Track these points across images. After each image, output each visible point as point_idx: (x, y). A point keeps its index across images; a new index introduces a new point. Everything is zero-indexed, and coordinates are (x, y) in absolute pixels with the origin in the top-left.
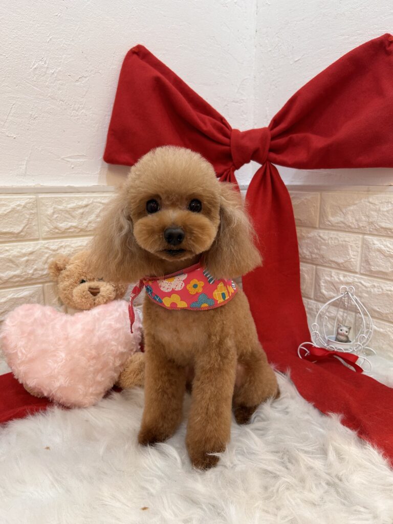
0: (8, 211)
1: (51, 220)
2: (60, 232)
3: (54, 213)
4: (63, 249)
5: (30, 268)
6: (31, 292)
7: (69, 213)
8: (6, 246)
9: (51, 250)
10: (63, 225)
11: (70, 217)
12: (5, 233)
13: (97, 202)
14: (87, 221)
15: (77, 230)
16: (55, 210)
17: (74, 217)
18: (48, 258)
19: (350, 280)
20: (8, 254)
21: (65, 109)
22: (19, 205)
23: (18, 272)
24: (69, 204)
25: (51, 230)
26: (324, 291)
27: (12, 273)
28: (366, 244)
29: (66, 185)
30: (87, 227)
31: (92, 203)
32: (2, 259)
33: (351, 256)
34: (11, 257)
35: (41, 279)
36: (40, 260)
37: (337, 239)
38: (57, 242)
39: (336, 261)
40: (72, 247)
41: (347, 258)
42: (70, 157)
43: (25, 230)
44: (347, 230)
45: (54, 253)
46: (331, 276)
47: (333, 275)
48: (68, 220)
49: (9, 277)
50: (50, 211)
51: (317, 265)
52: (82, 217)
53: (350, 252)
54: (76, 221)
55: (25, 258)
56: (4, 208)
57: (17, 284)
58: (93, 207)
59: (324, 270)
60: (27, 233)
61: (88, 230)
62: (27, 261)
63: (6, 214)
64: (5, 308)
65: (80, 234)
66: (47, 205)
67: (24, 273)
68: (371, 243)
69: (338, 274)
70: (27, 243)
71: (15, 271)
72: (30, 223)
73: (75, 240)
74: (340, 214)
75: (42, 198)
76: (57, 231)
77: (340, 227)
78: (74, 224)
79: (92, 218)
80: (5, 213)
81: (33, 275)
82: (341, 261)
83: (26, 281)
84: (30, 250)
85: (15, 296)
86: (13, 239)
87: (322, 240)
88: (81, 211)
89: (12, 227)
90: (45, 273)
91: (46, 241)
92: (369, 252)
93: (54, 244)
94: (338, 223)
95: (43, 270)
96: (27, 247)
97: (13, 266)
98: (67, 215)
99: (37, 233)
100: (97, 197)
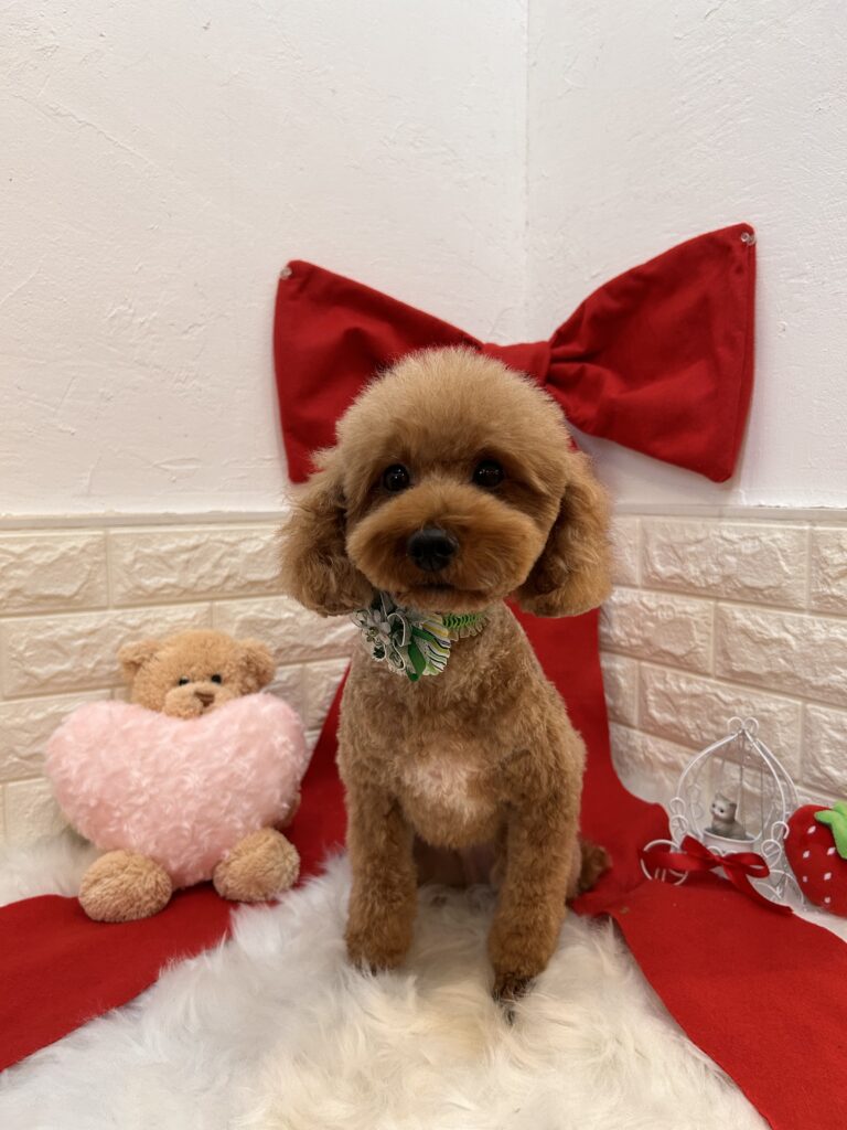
0: (53, 558)
1: (130, 575)
2: (145, 594)
3: (135, 561)
4: (150, 626)
5: (89, 659)
7: (164, 561)
8: (52, 620)
9: (129, 627)
10: (151, 583)
11: (164, 567)
12: (47, 598)
13: (215, 541)
14: (197, 575)
15: (177, 591)
16: (139, 555)
17: (171, 568)
18: (122, 641)
19: (697, 688)
20: (51, 633)
21: (163, 381)
22: (74, 548)
23: (67, 666)
24: (163, 544)
25: (129, 591)
26: (655, 713)
27: (56, 668)
28: (722, 619)
29: (160, 510)
30: (195, 585)
31: (206, 543)
32: (40, 641)
33: (698, 642)
34: (55, 639)
35: (109, 679)
36: (107, 645)
37: (670, 608)
38: (140, 612)
39: (671, 651)
40: (167, 622)
41: (690, 645)
42: (170, 463)
43: (83, 590)
44: (688, 591)
45: (134, 632)
46: (666, 682)
47: (668, 679)
48: (161, 573)
49: (52, 674)
50: (129, 557)
51: (640, 659)
52: (186, 568)
53: (695, 633)
54: (176, 574)
55: (81, 642)
56: (48, 553)
57: (65, 687)
58: (209, 549)
59: (653, 670)
60: (86, 596)
61: (198, 590)
62: (85, 646)
63: (50, 565)
64: (42, 729)
65: (182, 598)
66: (123, 547)
67: (76, 670)
68: (730, 615)
69: (677, 678)
70: (86, 614)
71: (62, 664)
72: (94, 579)
73: (172, 609)
74: (674, 560)
75: (115, 535)
76: (140, 592)
77: (673, 584)
78: (172, 581)
79: (205, 569)
80: (49, 561)
81: (93, 671)
82: (679, 651)
83: (82, 684)
84: (91, 626)
85: (62, 710)
86: (62, 607)
87: (647, 612)
88: (184, 557)
89: (59, 587)
90: (116, 668)
91: (120, 612)
92: (727, 633)
93: (133, 617)
94: (671, 578)
95: (112, 662)
96: (86, 621)
97: (60, 655)
98: (159, 565)
99: (104, 596)
100: (216, 532)
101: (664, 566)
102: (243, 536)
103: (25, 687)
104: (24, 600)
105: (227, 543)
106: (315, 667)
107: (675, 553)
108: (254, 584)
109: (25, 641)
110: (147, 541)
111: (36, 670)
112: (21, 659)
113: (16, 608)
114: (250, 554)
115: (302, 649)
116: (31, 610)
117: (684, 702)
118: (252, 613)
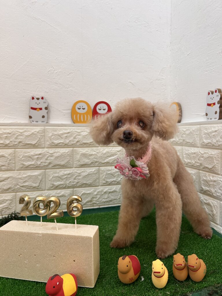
0: (30, 134)
1: (50, 139)
2: (55, 145)
3: (52, 136)
4: (56, 154)
5: (39, 161)
6: (39, 173)
7: (60, 136)
8: (29, 150)
9: (50, 153)
10: (56, 142)
11: (60, 138)
12: (28, 144)
13: (74, 131)
14: (69, 140)
15: (64, 145)
16: (53, 134)
17: (62, 138)
18: (48, 157)
19: (215, 179)
20: (29, 154)
21: (62, 88)
22: (36, 131)
23: (33, 163)
24: (59, 132)
25: (50, 144)
26: (203, 187)
27: (30, 163)
29: (61, 123)
30: (68, 143)
31: (72, 132)
32: (26, 156)
33: (217, 164)
34: (30, 155)
35: (44, 167)
36: (44, 158)
37: (208, 153)
38: (53, 150)
39: (208, 167)
40: (60, 153)
41: (213, 165)
42: (63, 110)
43: (38, 143)
44: (213, 147)
45: (51, 155)
46: (207, 177)
47: (207, 176)
48: (59, 139)
49: (29, 165)
50: (50, 135)
51: (199, 170)
52: (66, 138)
53: (215, 161)
54: (63, 140)
55: (37, 156)
56: (29, 132)
57: (32, 168)
58: (72, 133)
59: (203, 173)
60: (39, 144)
61: (69, 145)
62: (38, 158)
63: (29, 136)
64: (26, 179)
65: (64, 147)
66: (49, 132)
67: (36, 164)
69: (209, 175)
70: (38, 149)
71: (32, 162)
72: (41, 140)
73: (62, 149)
74: (209, 138)
75: (47, 129)
76: (53, 144)
77: (209, 145)
78: (62, 142)
79: (71, 139)
80: (29, 134)
81: (40, 165)
82: (210, 167)
83: (37, 168)
84: (40, 152)
85: (31, 174)
86: (32, 147)
87: (201, 154)
88: (66, 135)
89: (32, 141)
90: (46, 164)
91: (48, 149)
93: (51, 151)
94: (208, 143)
95: (45, 163)
96: (38, 151)
97: (31, 160)
98: (58, 137)
99: (44, 145)
100: (75, 129)
101: (206, 140)
102: (82, 130)
103: (22, 168)
104: (22, 144)
105: (78, 132)
106: (102, 168)
107: (209, 135)
108: (85, 144)
109: (22, 155)
110: (56, 131)
111: (25, 163)
112: (21, 160)
113: (21, 146)
114: (84, 135)
115: (99, 163)
116: (24, 147)
117: (211, 183)
118: (84, 152)
